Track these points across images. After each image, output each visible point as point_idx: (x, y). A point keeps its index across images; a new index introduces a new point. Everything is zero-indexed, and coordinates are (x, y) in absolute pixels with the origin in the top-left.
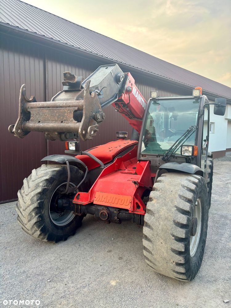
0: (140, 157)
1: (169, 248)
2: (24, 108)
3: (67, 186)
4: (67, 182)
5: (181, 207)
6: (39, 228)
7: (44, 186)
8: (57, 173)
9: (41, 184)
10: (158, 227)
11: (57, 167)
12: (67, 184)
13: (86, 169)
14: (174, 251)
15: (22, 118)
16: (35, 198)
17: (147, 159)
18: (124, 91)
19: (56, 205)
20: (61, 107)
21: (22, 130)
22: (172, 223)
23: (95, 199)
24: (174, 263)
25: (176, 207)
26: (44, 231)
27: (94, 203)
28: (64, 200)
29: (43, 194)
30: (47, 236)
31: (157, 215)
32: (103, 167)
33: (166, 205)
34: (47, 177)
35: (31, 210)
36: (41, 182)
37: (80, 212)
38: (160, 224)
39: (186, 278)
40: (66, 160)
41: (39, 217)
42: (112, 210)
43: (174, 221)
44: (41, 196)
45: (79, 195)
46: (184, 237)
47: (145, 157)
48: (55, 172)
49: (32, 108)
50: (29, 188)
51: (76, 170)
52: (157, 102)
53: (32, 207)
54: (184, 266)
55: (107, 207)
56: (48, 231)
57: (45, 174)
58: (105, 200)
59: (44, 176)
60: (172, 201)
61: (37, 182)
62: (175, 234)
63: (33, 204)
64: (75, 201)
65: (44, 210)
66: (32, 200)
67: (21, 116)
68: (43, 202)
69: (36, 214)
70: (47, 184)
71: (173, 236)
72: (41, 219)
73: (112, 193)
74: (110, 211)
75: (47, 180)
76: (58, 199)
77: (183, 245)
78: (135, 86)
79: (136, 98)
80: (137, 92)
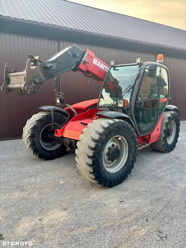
0: (99, 108)
1: (85, 162)
2: (7, 76)
3: (52, 125)
4: (51, 123)
5: (94, 138)
6: (32, 149)
7: (36, 124)
8: (45, 117)
9: (34, 123)
10: (81, 149)
11: (46, 113)
12: (51, 125)
13: (68, 116)
14: (87, 164)
15: (6, 82)
16: (30, 131)
17: (102, 109)
18: (82, 63)
19: (46, 137)
20: (20, 75)
21: (6, 89)
22: (87, 147)
23: (64, 134)
24: (89, 172)
25: (92, 137)
26: (35, 151)
27: (64, 136)
28: (51, 134)
29: (34, 129)
30: (38, 155)
31: (81, 142)
32: (75, 115)
33: (87, 136)
34: (38, 119)
35: (27, 138)
36: (34, 121)
37: (58, 142)
38: (82, 147)
39: (98, 183)
40: (51, 109)
41: (32, 142)
42: (72, 141)
43: (88, 146)
44: (33, 130)
45: (57, 131)
46: (92, 156)
47: (101, 108)
48: (44, 116)
49: (10, 76)
50: (28, 125)
51: (60, 116)
52: (116, 69)
53: (28, 136)
54: (94, 174)
55: (70, 139)
56: (39, 152)
57: (37, 117)
58: (69, 135)
59: (37, 118)
60: (91, 134)
61: (32, 121)
62: (88, 153)
63: (29, 134)
64: (55, 135)
65: (35, 138)
66: (28, 132)
67: (5, 81)
68: (34, 133)
69: (30, 140)
70: (37, 123)
71: (87, 155)
72: (33, 144)
73: (73, 131)
74: (71, 141)
75: (37, 120)
76: (48, 133)
77: (91, 161)
78: (95, 58)
79: (98, 66)
80: (99, 62)
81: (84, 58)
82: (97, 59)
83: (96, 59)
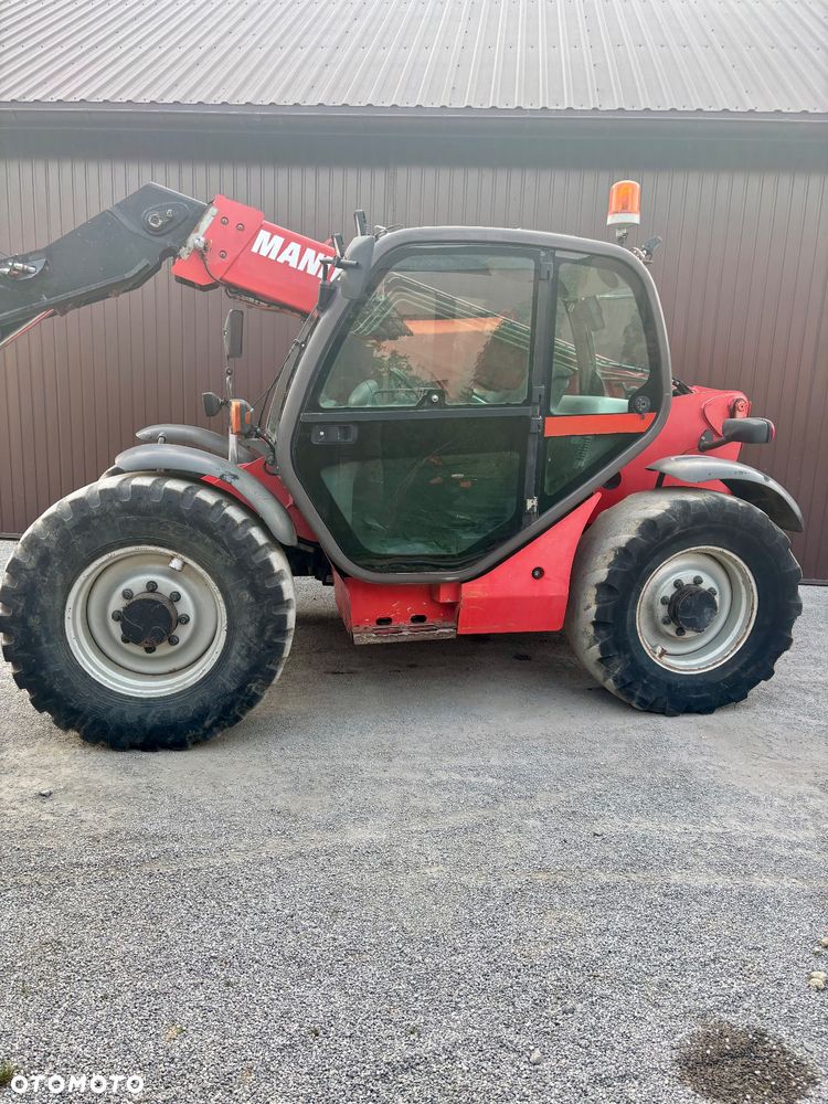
18: (184, 253)
78: (268, 229)
79: (287, 263)
80: (295, 247)
81: (197, 231)
82: (281, 234)
83: (274, 232)
